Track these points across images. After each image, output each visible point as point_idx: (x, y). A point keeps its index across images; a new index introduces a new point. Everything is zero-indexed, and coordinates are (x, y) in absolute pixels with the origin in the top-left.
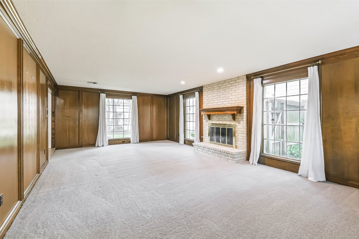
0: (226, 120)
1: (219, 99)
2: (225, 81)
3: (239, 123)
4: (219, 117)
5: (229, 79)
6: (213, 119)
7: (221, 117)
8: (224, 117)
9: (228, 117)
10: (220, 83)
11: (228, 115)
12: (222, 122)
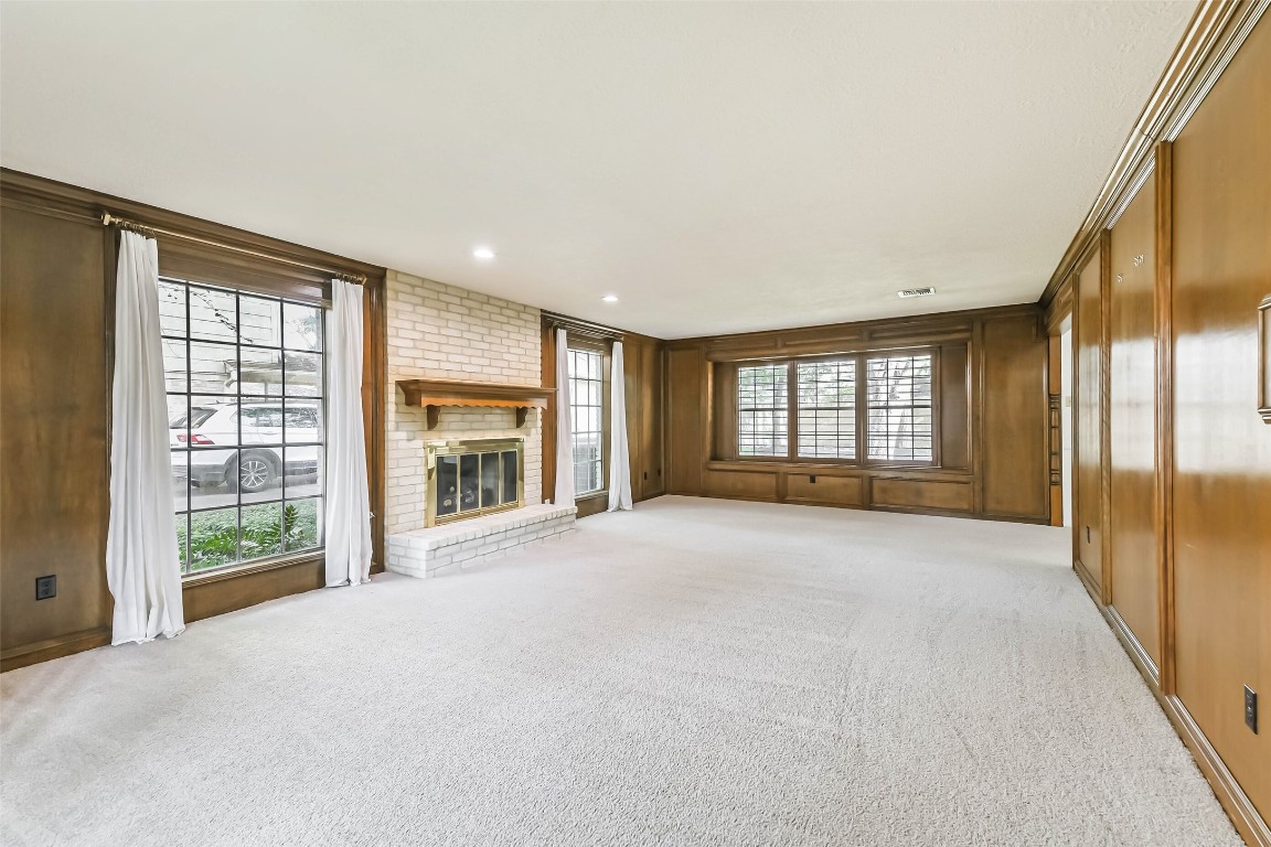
0: (494, 425)
1: (470, 352)
2: (488, 299)
3: (528, 435)
4: (470, 417)
5: (500, 299)
6: (445, 426)
7: (479, 417)
8: (488, 417)
9: (498, 418)
10: (471, 296)
11: (499, 411)
12: (481, 433)
